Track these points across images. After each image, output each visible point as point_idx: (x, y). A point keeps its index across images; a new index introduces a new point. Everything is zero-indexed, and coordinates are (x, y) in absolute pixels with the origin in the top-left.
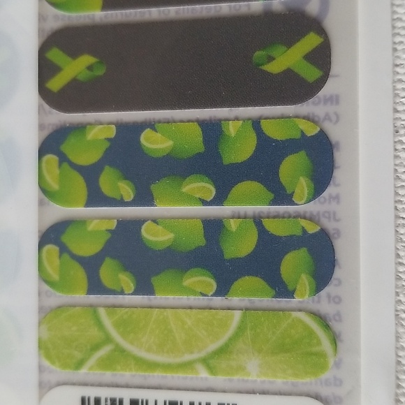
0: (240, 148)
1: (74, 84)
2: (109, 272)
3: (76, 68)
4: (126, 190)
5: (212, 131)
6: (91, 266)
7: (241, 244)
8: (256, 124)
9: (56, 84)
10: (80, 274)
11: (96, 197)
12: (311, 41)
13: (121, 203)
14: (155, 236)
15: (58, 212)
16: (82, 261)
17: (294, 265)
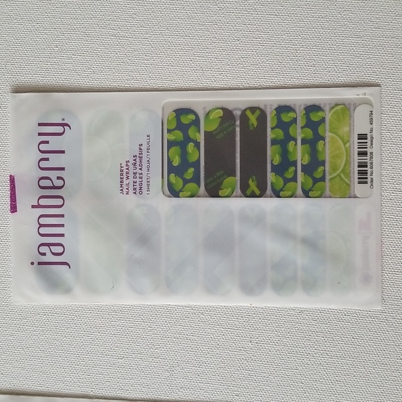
0: (280, 134)
1: (258, 186)
2: (318, 175)
3: (253, 185)
4: (292, 169)
5: (274, 142)
6: (316, 181)
7: (309, 133)
8: (272, 129)
9: (258, 192)
10: (319, 184)
11: (294, 179)
12: (248, 113)
13: (296, 171)
14: (306, 160)
15: (299, 191)
16: (314, 184)
17: (315, 117)
